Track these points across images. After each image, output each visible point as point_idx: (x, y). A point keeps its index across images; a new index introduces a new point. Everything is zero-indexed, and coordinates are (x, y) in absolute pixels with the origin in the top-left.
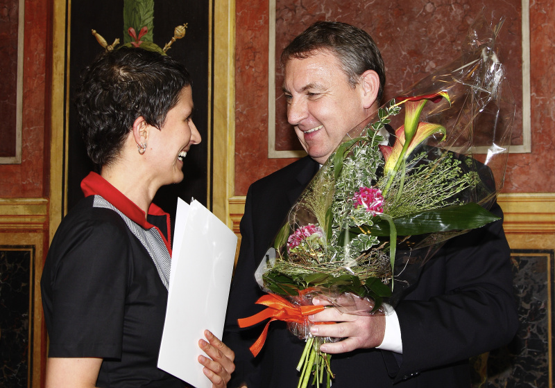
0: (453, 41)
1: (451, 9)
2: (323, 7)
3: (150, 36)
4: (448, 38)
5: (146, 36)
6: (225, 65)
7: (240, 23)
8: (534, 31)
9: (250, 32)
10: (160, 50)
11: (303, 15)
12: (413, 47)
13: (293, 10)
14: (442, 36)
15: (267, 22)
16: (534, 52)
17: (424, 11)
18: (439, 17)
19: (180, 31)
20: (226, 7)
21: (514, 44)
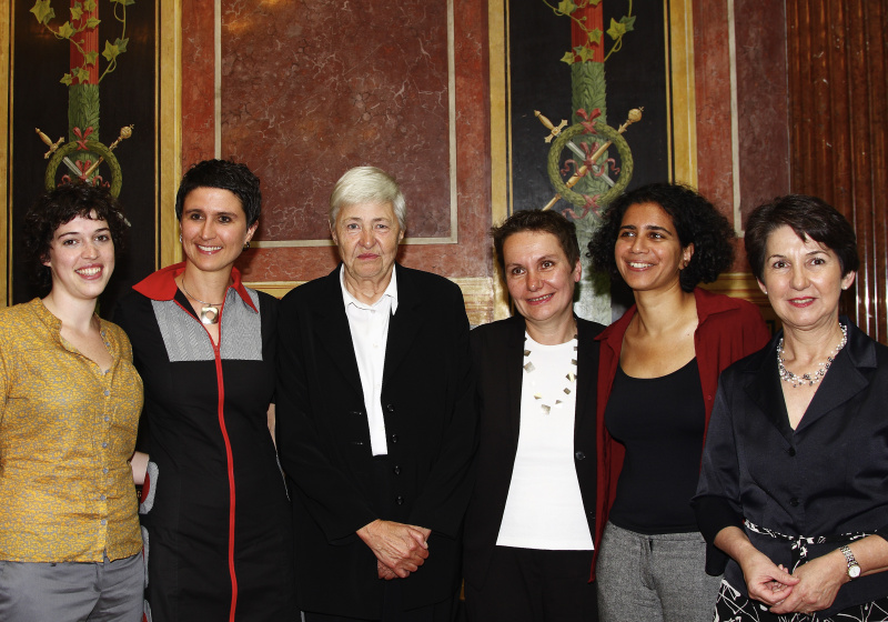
0: (388, 146)
1: (386, 119)
2: (267, 113)
3: (96, 136)
4: (384, 143)
5: (92, 135)
6: (171, 164)
7: (186, 126)
8: (460, 140)
9: (196, 134)
10: (106, 148)
11: (248, 120)
12: (352, 151)
13: (238, 115)
14: (378, 142)
15: (213, 125)
16: (461, 158)
17: (362, 119)
18: (375, 125)
19: (126, 131)
20: (173, 111)
21: (442, 150)
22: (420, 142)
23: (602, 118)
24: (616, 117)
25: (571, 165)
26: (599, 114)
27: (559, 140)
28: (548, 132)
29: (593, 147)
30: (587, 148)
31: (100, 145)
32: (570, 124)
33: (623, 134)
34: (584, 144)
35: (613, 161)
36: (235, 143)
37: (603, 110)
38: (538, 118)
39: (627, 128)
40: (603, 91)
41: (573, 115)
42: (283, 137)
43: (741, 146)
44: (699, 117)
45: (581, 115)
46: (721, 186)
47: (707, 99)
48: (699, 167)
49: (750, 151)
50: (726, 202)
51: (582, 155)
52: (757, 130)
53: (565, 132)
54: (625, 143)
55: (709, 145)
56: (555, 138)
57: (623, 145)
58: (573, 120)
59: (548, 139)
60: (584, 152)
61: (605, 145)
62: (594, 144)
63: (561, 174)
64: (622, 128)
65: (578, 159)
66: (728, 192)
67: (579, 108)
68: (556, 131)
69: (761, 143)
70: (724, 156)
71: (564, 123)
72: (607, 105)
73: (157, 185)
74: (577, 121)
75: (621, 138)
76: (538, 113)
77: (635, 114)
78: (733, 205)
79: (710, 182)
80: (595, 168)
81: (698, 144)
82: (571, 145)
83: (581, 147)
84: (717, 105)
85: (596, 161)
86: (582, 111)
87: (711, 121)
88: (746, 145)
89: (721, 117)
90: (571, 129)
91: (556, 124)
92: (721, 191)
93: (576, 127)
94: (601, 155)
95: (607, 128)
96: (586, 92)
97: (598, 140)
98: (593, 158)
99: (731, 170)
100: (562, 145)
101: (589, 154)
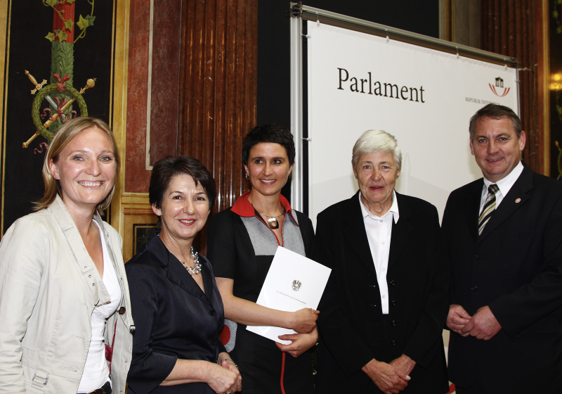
23: (70, 82)
24: (79, 83)
25: (47, 112)
26: (68, 79)
27: (41, 93)
28: (34, 87)
29: (62, 101)
30: (59, 101)
32: (49, 83)
33: (83, 95)
34: (57, 98)
35: (75, 112)
37: (71, 76)
38: (27, 76)
39: (85, 91)
40: (72, 63)
41: (52, 77)
43: (152, 112)
44: (129, 89)
45: (56, 78)
46: (140, 136)
47: (134, 79)
48: (127, 123)
49: (157, 116)
51: (55, 106)
52: (161, 103)
53: (45, 88)
55: (134, 109)
56: (38, 91)
57: (82, 102)
58: (51, 81)
59: (33, 92)
60: (57, 104)
61: (71, 101)
62: (64, 99)
63: (41, 118)
64: (82, 91)
65: (53, 108)
66: (143, 141)
67: (55, 73)
68: (39, 86)
69: (163, 111)
70: (142, 117)
71: (45, 82)
72: (74, 74)
74: (53, 82)
75: (81, 97)
76: (27, 72)
77: (91, 82)
78: (146, 149)
79: (133, 133)
80: (64, 116)
81: (128, 108)
82: (49, 98)
83: (55, 100)
84: (139, 84)
85: (64, 111)
86: (57, 75)
87: (136, 94)
88: (155, 111)
89: (142, 92)
90: (49, 87)
91: (39, 82)
92: (140, 140)
93: (53, 86)
94: (68, 108)
95: (73, 89)
96: (61, 63)
97: (66, 97)
98: (62, 109)
99: (146, 127)
100: (42, 97)
101: (60, 105)
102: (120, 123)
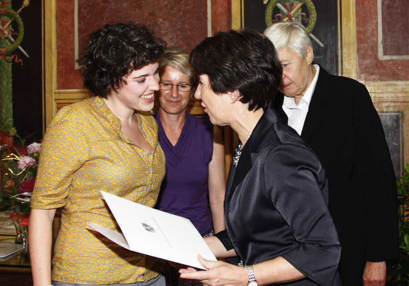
22: (190, 5)
25: (279, 17)
27: (272, 2)
29: (292, 5)
30: (288, 7)
31: (12, 11)
34: (287, 4)
35: (304, 14)
36: (86, 8)
42: (112, 4)
46: (370, 28)
48: (357, 17)
49: (389, 7)
50: (374, 39)
51: (285, 11)
54: (312, 3)
55: (363, 4)
56: (270, 1)
57: (311, 5)
59: (265, 2)
60: (287, 9)
61: (300, 5)
62: (293, 4)
65: (283, 13)
66: (375, 32)
69: (396, 2)
70: (372, 10)
73: (43, 33)
78: (377, 40)
79: (364, 26)
80: (293, 18)
81: (356, 3)
82: (279, 5)
83: (285, 6)
85: (294, 14)
88: (386, 3)
92: (371, 32)
94: (297, 11)
97: (295, 2)
98: (292, 13)
99: (376, 18)
100: (274, 5)
101: (290, 10)
102: (349, 19)
